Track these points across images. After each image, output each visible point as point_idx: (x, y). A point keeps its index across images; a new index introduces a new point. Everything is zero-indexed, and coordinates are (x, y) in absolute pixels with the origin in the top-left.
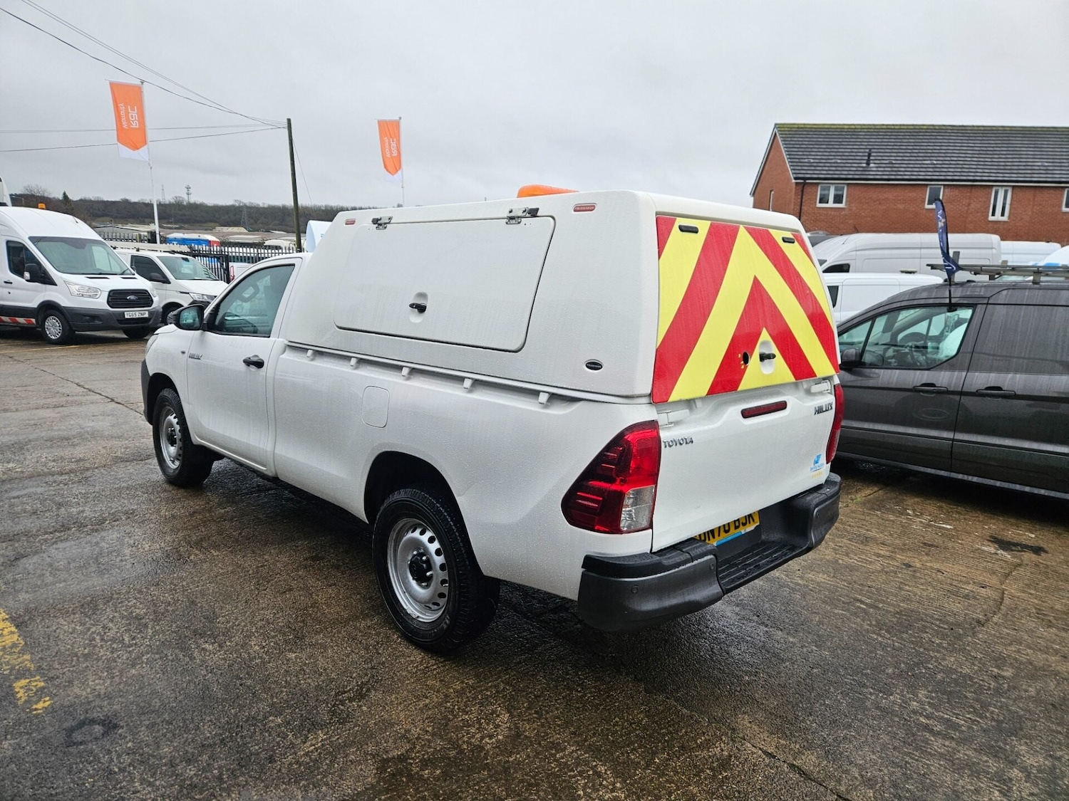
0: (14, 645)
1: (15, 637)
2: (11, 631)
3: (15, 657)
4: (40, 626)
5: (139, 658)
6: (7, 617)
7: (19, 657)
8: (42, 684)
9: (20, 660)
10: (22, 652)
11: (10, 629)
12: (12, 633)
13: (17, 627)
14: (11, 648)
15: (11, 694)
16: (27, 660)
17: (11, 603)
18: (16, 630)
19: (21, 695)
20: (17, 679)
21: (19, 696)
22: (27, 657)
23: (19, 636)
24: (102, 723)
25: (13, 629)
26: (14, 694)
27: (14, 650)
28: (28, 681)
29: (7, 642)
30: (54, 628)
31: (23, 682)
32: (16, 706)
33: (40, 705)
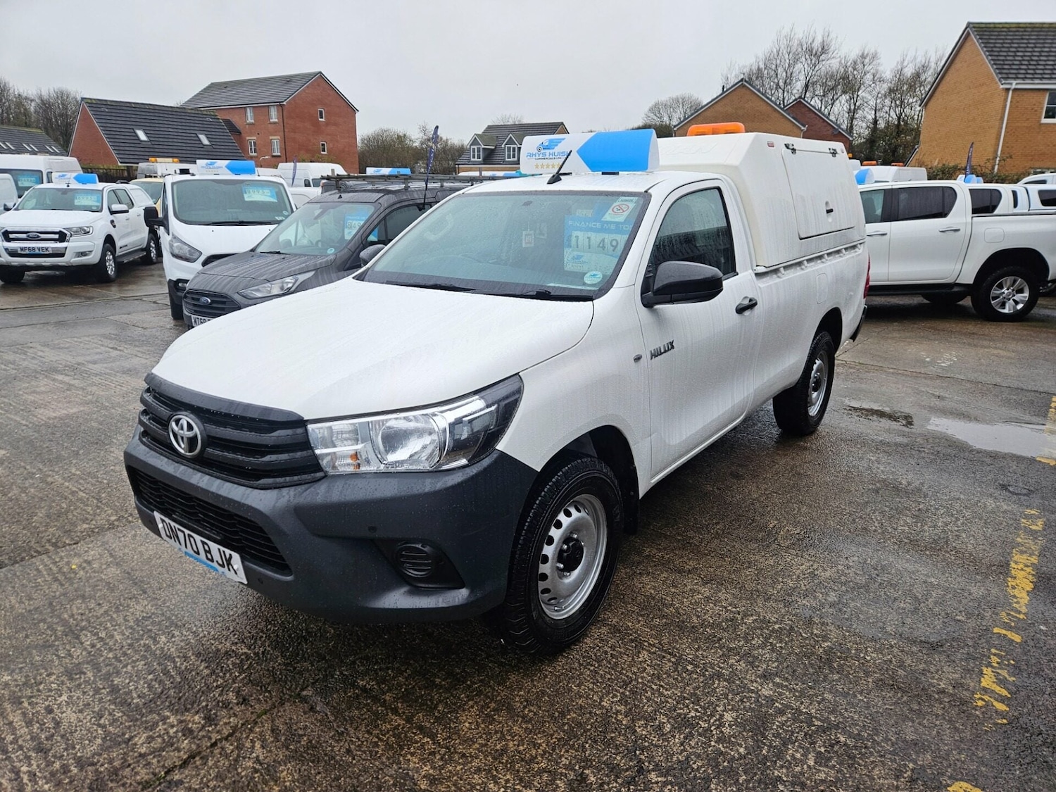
0: (1022, 552)
1: (1016, 558)
2: (1016, 564)
3: (1027, 545)
4: (990, 555)
5: (949, 500)
6: (1009, 579)
7: (1025, 543)
8: (1023, 520)
9: (1026, 541)
10: (1018, 544)
11: (1016, 566)
12: (1016, 563)
13: (1009, 565)
14: (1026, 552)
15: (1047, 525)
16: (1021, 538)
17: (995, 591)
18: (1011, 563)
19: (1040, 522)
20: (1036, 532)
21: (1043, 523)
22: (1019, 540)
23: (1013, 557)
24: (1006, 489)
25: (1013, 565)
26: (1045, 524)
27: (1024, 549)
28: (1031, 527)
29: (1025, 558)
30: (981, 546)
31: (1034, 527)
32: (1048, 520)
33: (1032, 512)
